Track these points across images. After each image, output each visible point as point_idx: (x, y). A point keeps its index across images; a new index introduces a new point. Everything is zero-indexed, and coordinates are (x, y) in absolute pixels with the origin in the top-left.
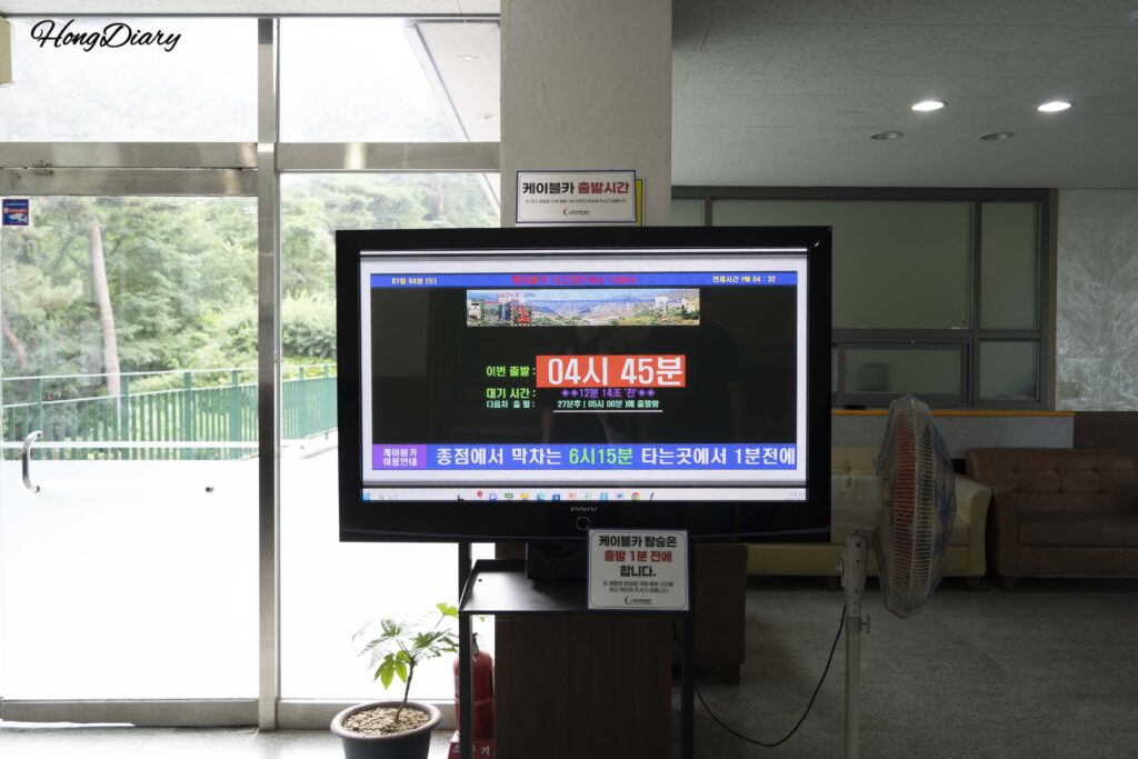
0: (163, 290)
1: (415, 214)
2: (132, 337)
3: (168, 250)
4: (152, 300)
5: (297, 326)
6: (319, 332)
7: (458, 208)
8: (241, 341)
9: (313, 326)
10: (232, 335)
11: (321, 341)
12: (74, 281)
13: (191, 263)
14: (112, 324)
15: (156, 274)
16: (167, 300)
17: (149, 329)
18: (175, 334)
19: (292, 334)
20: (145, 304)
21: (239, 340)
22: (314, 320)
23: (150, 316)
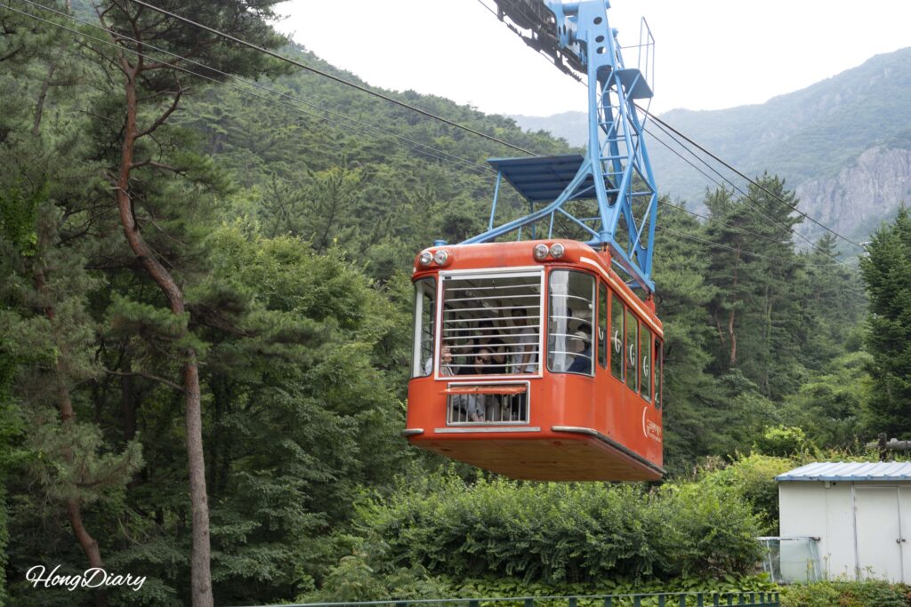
0: (301, 468)
1: (694, 363)
2: (244, 539)
3: (310, 406)
4: (280, 483)
5: (489, 524)
6: (523, 535)
7: (759, 358)
8: (402, 548)
9: (514, 526)
10: (387, 538)
11: (526, 550)
12: (130, 444)
13: (343, 426)
14: (206, 517)
15: (288, 443)
16: (301, 482)
17: (274, 527)
18: (313, 536)
19: (482, 538)
20: (268, 487)
21: (400, 546)
22: (515, 515)
23: (276, 507)
